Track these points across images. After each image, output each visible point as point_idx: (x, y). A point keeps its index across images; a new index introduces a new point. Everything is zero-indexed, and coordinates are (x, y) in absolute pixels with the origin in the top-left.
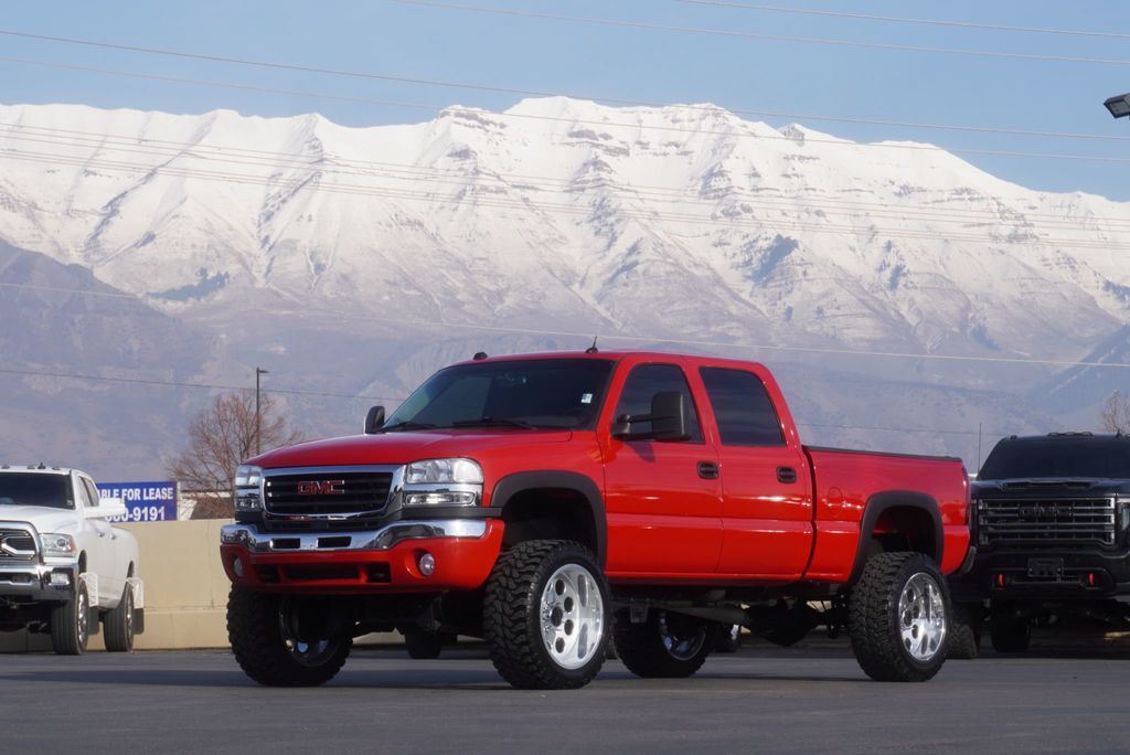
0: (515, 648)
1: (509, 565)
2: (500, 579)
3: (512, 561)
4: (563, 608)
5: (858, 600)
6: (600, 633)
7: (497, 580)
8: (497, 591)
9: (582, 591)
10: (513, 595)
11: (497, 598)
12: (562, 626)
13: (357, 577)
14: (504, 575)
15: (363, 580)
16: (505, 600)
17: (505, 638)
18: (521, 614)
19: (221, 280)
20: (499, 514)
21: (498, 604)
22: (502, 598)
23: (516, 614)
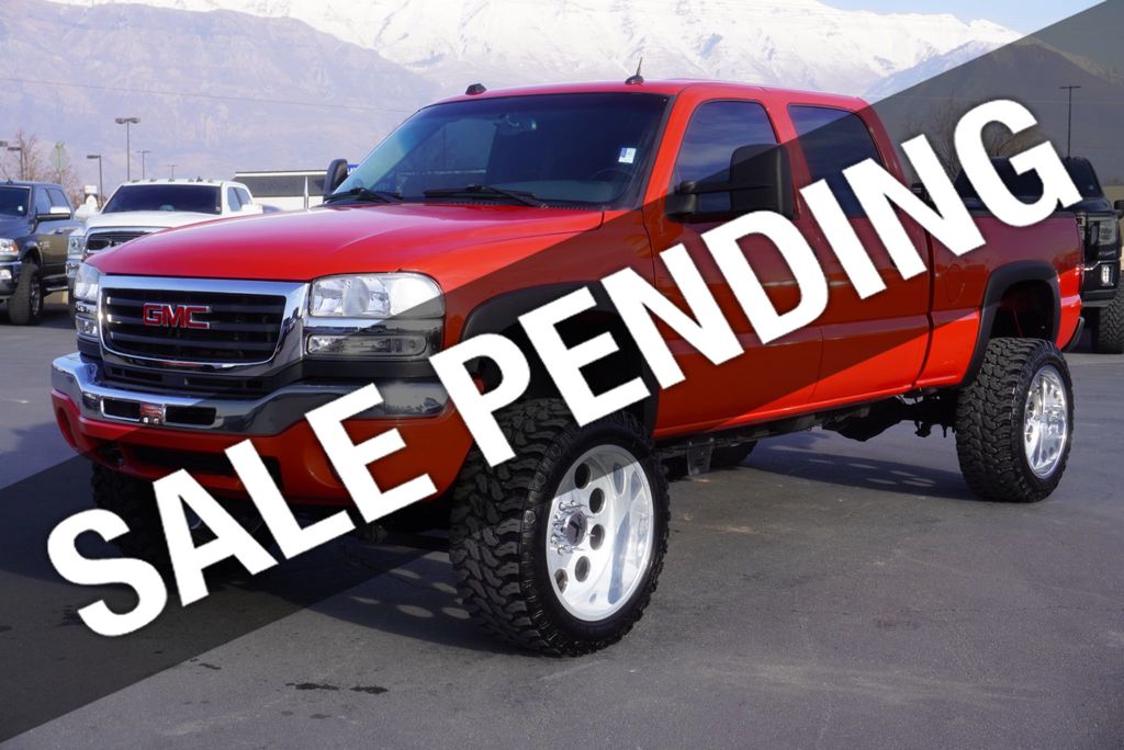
0: (504, 601)
4: (588, 509)
19: (441, 57)
22: (480, 515)
23: (503, 547)
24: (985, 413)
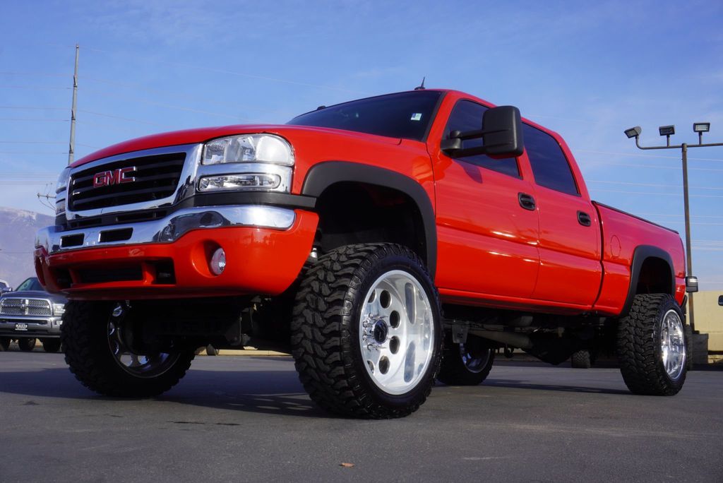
0: (328, 368)
1: (325, 268)
2: (313, 284)
3: (328, 264)
4: (388, 323)
5: (626, 330)
6: (429, 352)
7: (309, 286)
8: (308, 298)
9: (409, 303)
10: (326, 302)
11: (307, 307)
12: (387, 344)
13: (140, 277)
14: (318, 279)
15: (148, 281)
16: (316, 309)
17: (315, 355)
18: (335, 326)
20: (313, 205)
21: (308, 314)
22: (313, 307)
23: (329, 326)
24: (636, 335)
